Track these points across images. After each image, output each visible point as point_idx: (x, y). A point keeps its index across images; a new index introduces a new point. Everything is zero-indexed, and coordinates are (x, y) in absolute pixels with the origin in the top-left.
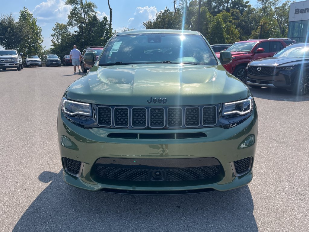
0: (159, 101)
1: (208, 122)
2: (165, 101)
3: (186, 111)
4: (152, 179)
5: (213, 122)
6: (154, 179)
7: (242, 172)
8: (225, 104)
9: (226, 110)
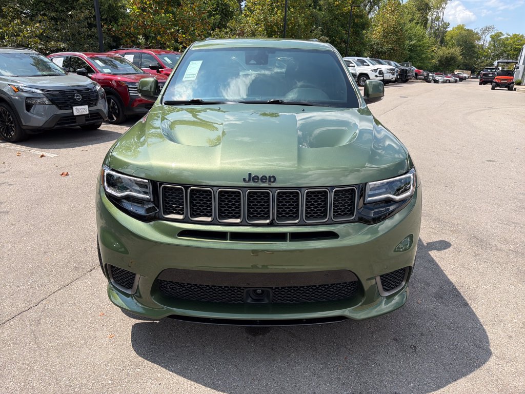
0: (264, 179)
1: (341, 214)
2: (272, 180)
3: (306, 196)
4: (249, 301)
5: (349, 213)
6: (254, 300)
7: (392, 289)
8: (370, 183)
9: (371, 193)
